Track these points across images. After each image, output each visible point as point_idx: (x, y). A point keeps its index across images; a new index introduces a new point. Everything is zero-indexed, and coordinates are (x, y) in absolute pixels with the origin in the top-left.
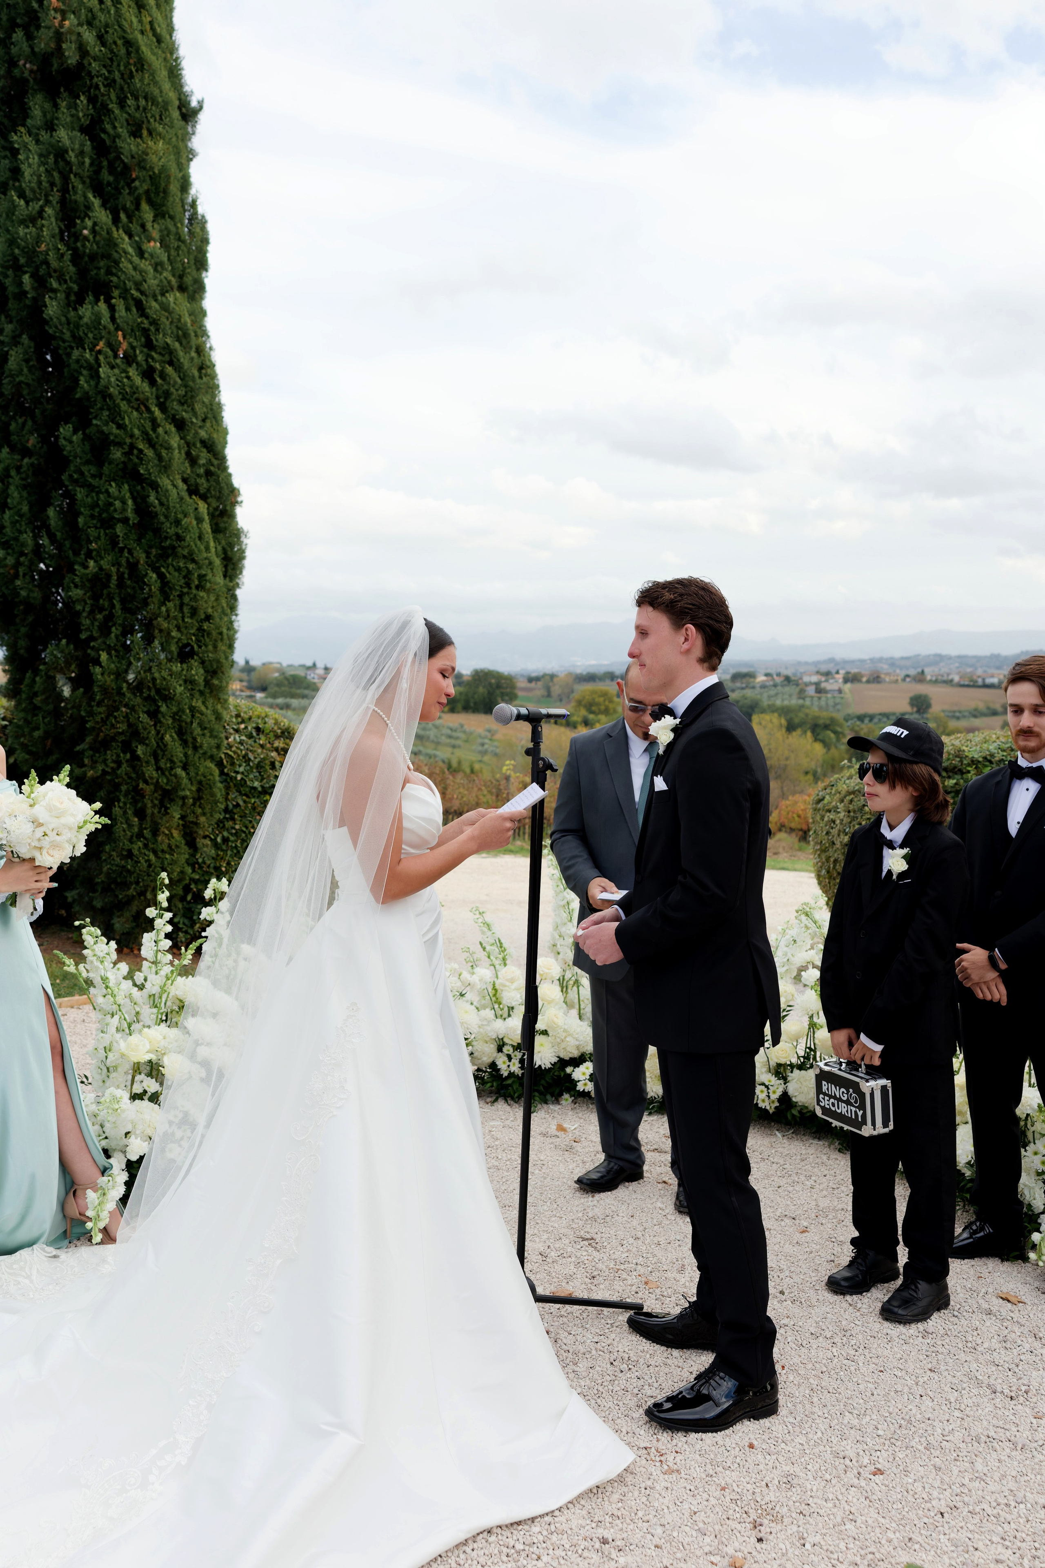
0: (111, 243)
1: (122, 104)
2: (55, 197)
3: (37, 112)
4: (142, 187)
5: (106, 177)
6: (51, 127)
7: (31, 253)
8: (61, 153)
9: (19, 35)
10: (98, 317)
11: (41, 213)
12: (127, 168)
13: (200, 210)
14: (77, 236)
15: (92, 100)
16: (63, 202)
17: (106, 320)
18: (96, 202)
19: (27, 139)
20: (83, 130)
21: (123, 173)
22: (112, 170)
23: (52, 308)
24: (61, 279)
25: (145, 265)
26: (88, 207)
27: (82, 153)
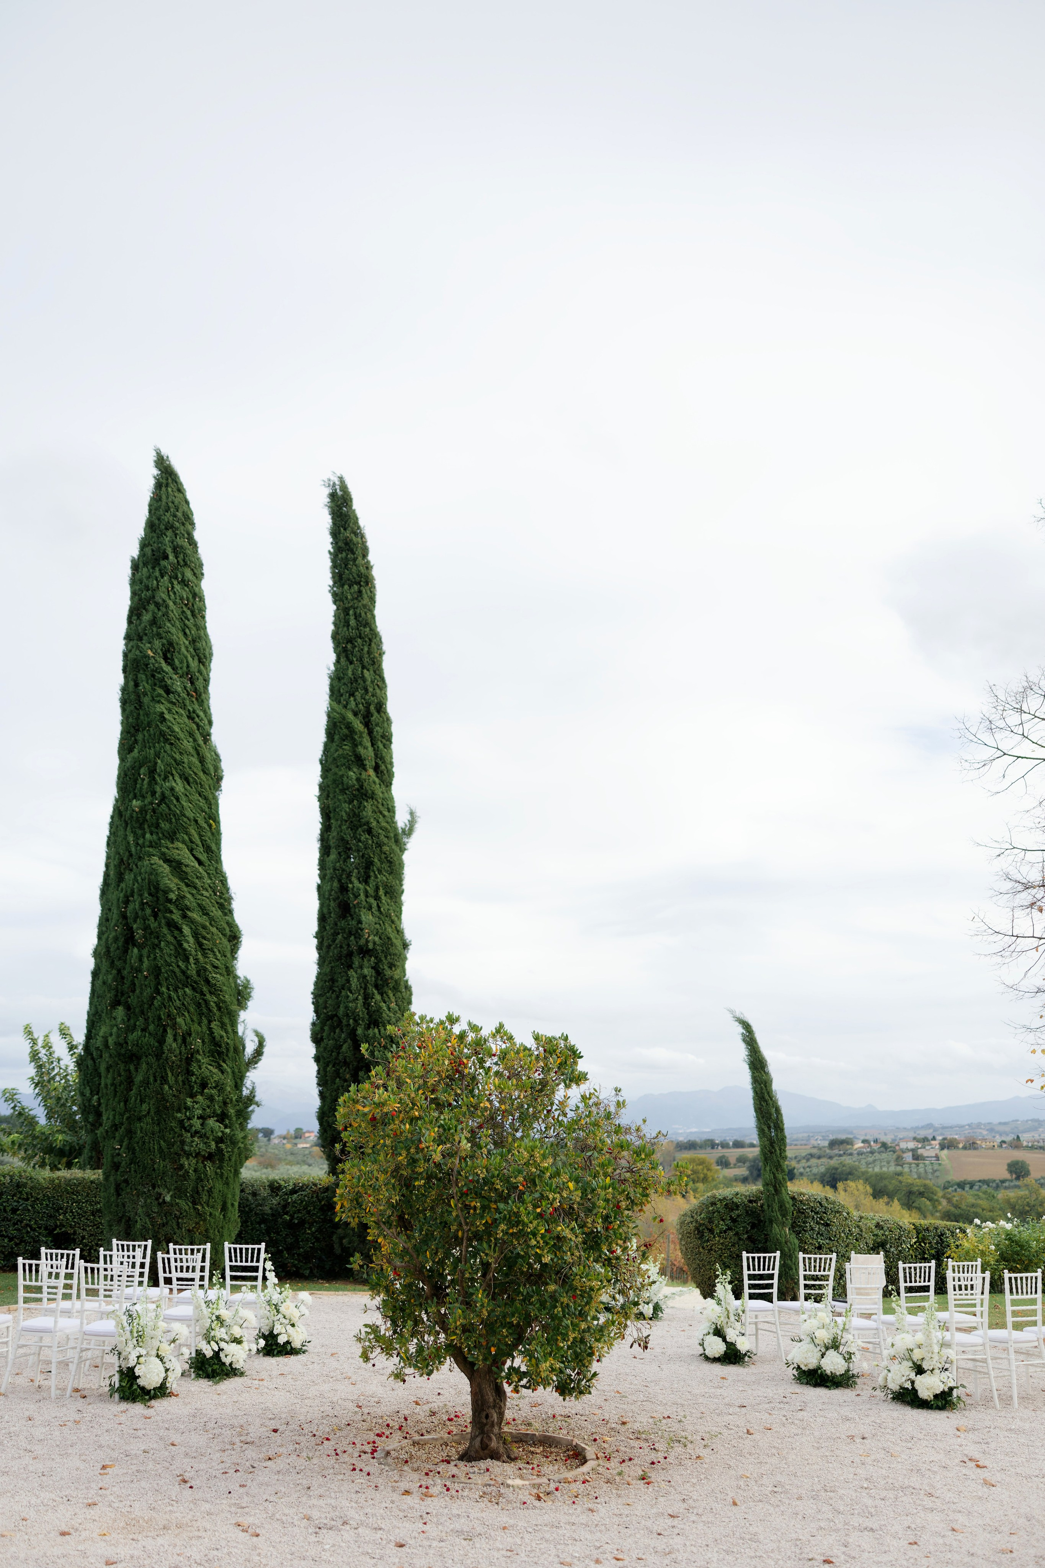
0: (381, 1008)
1: (386, 957)
2: (362, 991)
3: (356, 963)
4: (391, 985)
5: (380, 982)
6: (361, 967)
7: (353, 1013)
8: (365, 977)
9: (352, 938)
10: (375, 1034)
11: (357, 999)
12: (387, 979)
13: (409, 983)
14: (369, 1005)
15: (376, 958)
16: (364, 993)
17: (377, 1035)
18: (376, 992)
19: (354, 973)
20: (372, 968)
21: (386, 982)
22: (381, 980)
23: (360, 1031)
24: (363, 1021)
25: (391, 1015)
26: (373, 994)
27: (371, 977)
